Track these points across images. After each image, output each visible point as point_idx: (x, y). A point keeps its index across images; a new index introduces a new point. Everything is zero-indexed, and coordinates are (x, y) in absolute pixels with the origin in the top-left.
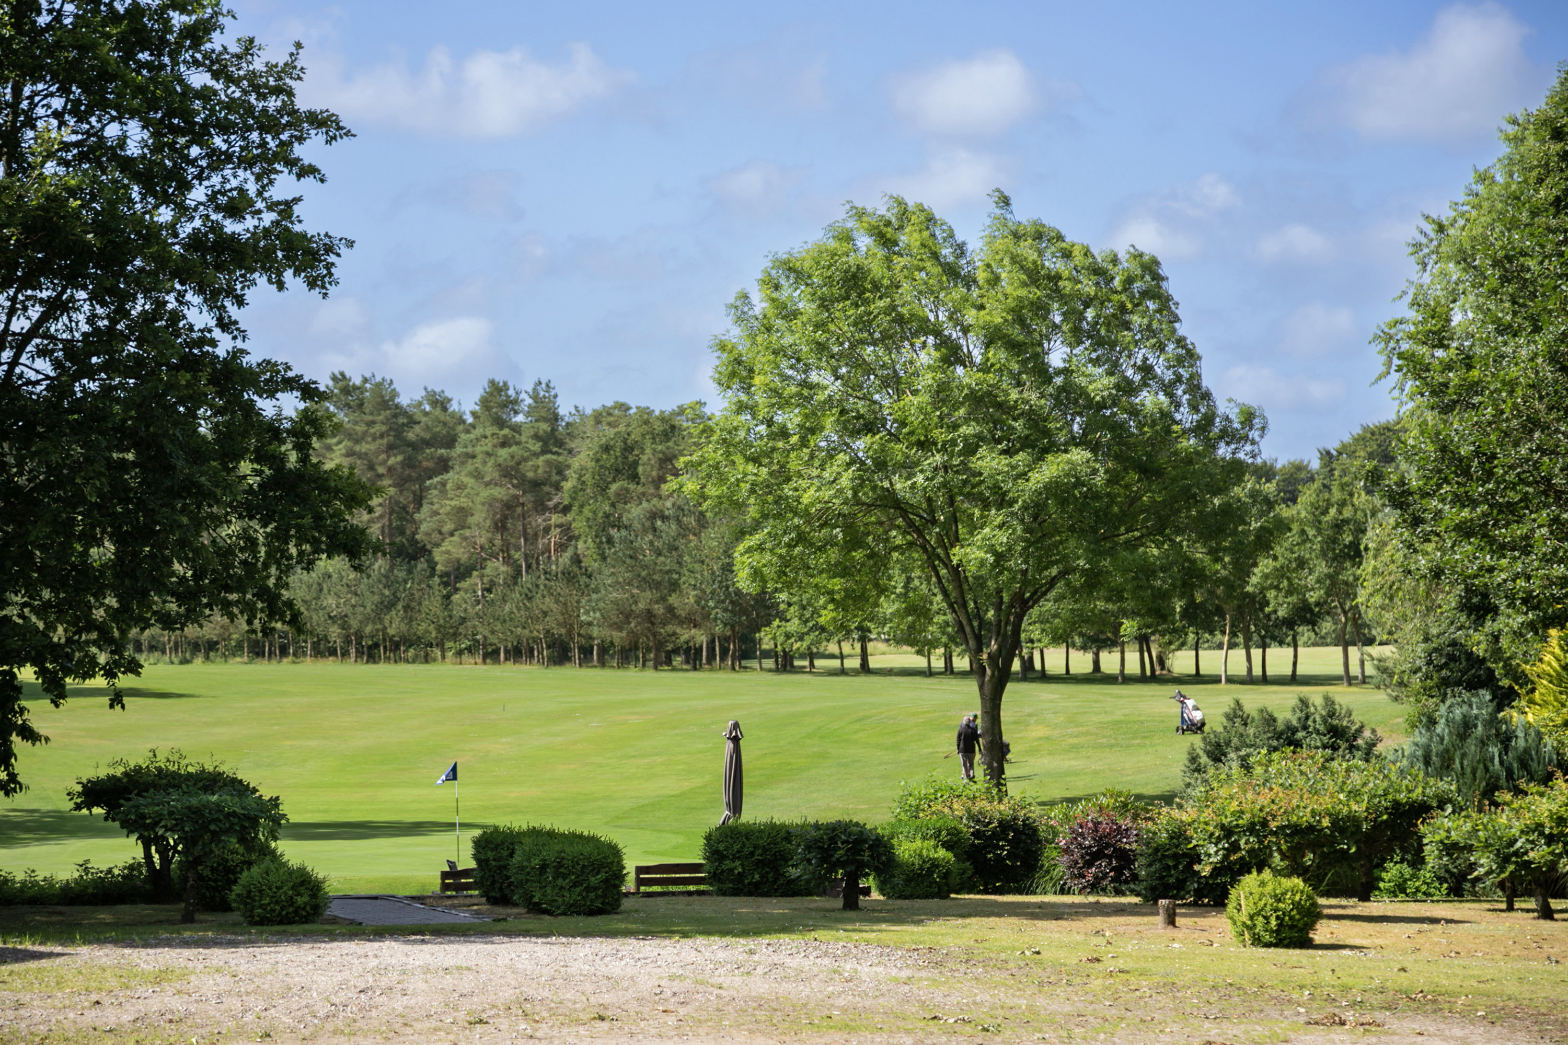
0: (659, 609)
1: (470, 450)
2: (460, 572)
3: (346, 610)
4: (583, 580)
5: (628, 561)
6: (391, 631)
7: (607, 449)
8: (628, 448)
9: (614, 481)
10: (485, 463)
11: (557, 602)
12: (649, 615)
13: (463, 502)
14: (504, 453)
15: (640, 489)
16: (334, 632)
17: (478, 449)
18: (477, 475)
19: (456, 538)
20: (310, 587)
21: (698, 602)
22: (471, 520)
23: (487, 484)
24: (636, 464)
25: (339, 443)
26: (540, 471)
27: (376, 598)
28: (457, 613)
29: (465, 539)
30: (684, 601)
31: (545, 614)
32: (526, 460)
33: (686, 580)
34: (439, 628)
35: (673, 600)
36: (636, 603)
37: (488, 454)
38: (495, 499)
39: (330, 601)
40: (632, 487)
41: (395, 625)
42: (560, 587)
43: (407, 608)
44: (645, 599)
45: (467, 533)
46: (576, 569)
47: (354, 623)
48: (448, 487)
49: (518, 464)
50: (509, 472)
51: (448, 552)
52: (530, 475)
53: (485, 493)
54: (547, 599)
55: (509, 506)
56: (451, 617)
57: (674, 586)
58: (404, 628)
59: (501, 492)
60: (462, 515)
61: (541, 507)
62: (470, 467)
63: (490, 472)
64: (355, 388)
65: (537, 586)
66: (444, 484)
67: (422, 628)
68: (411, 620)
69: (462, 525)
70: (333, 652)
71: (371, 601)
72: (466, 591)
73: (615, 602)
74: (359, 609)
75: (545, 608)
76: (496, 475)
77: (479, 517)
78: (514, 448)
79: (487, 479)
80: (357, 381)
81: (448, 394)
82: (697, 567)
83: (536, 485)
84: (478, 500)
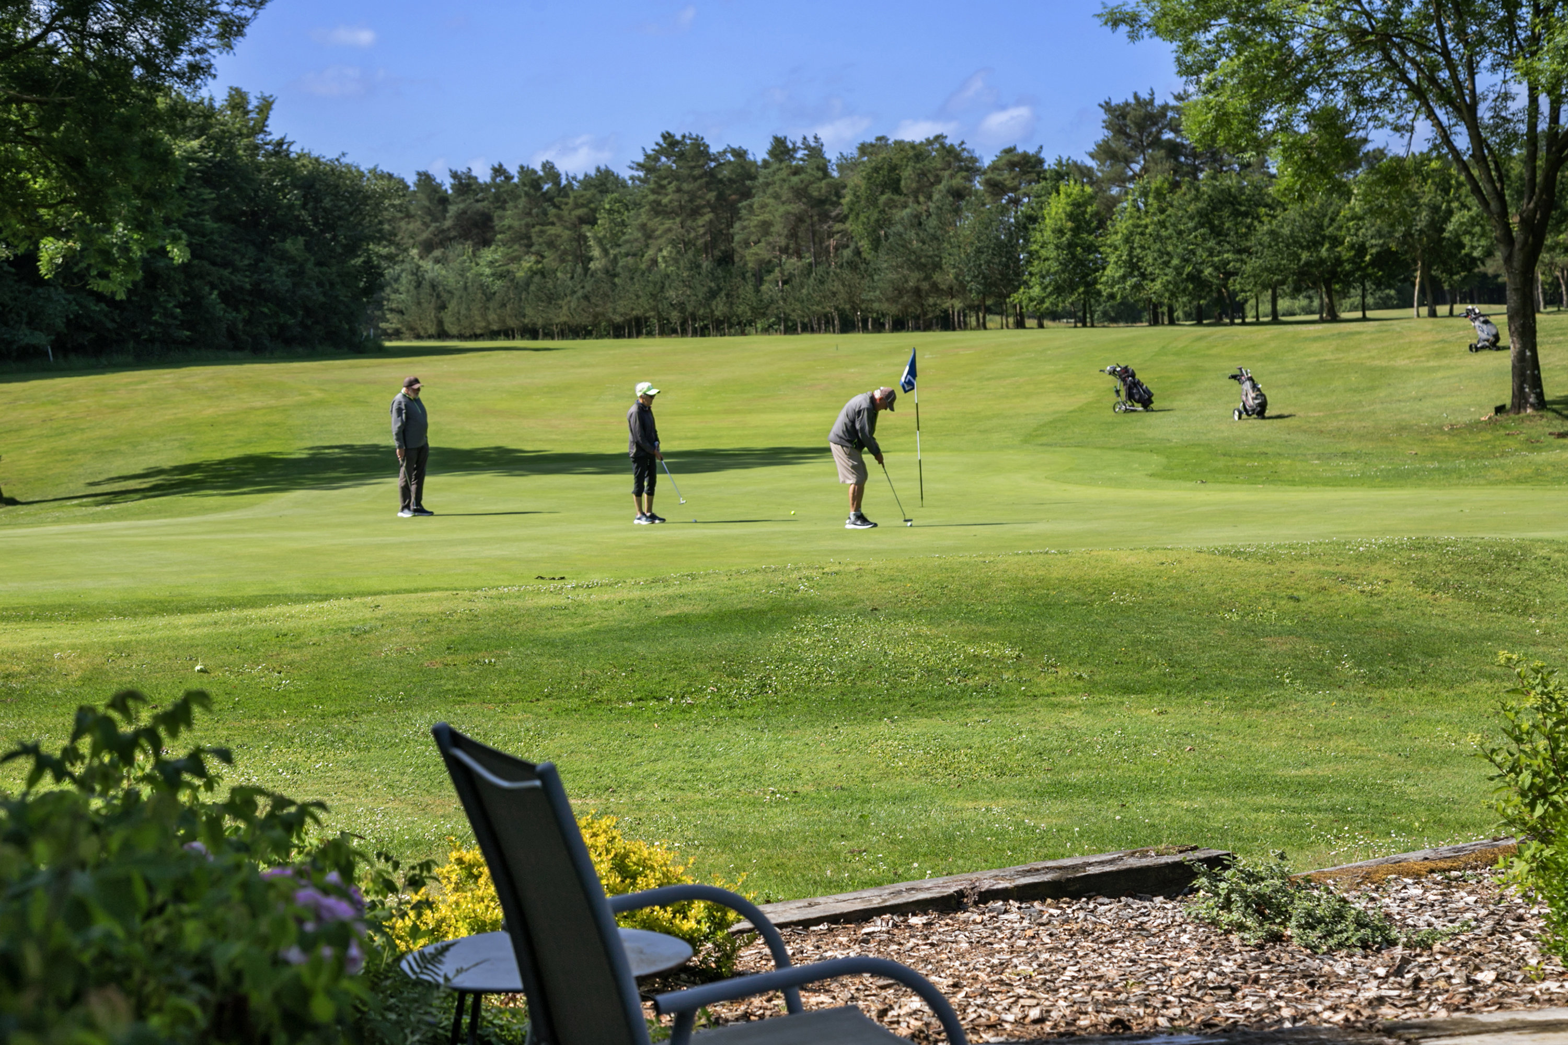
0: (925, 286)
1: (770, 180)
2: (765, 268)
3: (682, 299)
4: (863, 266)
5: (901, 249)
6: (717, 313)
7: (876, 170)
8: (893, 168)
9: (882, 193)
10: (781, 187)
11: (844, 285)
12: (917, 291)
13: (766, 217)
14: (795, 179)
15: (902, 199)
16: (675, 316)
17: (776, 178)
18: (777, 196)
19: (762, 244)
20: (655, 284)
21: (956, 278)
22: (772, 229)
23: (783, 203)
24: (899, 180)
25: (670, 183)
26: (823, 191)
27: (706, 289)
28: (766, 297)
29: (769, 243)
30: (946, 278)
31: (834, 294)
32: (811, 183)
33: (947, 261)
34: (753, 309)
35: (937, 277)
36: (907, 281)
37: (784, 180)
38: (789, 213)
39: (671, 294)
40: (896, 197)
41: (720, 308)
42: (847, 274)
43: (727, 295)
44: (914, 279)
45: (771, 239)
46: (857, 259)
47: (690, 309)
48: (755, 206)
49: (807, 186)
50: (800, 193)
51: (757, 254)
52: (815, 194)
53: (782, 209)
54: (836, 284)
55: (800, 219)
56: (761, 301)
57: (938, 266)
58: (726, 309)
59: (797, 207)
60: (766, 227)
61: (824, 217)
62: (770, 190)
63: (786, 194)
64: (677, 143)
65: (828, 273)
66: (751, 206)
67: (742, 309)
68: (732, 304)
69: (767, 233)
70: (674, 332)
71: (702, 292)
72: (770, 282)
73: (892, 282)
74: (694, 298)
75: (834, 289)
76: (791, 195)
77: (778, 228)
78: (803, 176)
79: (784, 199)
80: (678, 137)
81: (744, 148)
82: (955, 251)
83: (821, 202)
84: (777, 214)
